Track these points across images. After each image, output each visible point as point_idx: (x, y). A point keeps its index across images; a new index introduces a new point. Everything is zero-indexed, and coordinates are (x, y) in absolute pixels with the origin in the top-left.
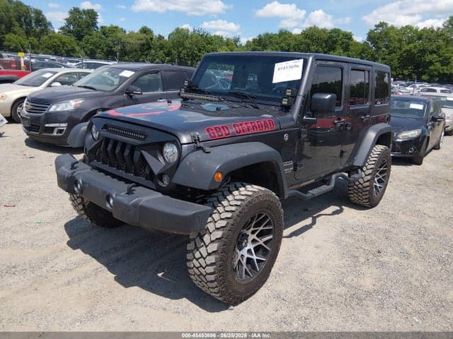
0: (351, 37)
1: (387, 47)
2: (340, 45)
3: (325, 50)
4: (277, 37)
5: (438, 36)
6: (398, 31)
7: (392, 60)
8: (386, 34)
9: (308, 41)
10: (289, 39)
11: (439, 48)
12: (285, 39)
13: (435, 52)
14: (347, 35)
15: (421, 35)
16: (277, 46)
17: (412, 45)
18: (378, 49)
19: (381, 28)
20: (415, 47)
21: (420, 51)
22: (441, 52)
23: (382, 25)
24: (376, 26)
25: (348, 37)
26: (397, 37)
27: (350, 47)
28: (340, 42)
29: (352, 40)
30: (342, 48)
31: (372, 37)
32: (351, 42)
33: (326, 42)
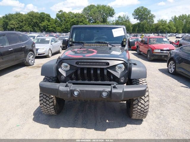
0: (50, 16)
1: (65, 20)
2: (46, 19)
3: (40, 21)
4: (16, 16)
5: (81, 16)
6: (67, 14)
7: (68, 25)
8: (63, 15)
9: (31, 17)
10: (22, 16)
11: (83, 20)
12: (20, 16)
13: (82, 22)
14: (48, 15)
15: (76, 16)
16: (16, 20)
17: (73, 19)
18: (62, 21)
19: (61, 13)
20: (75, 20)
21: (77, 22)
22: (84, 22)
23: (61, 11)
24: (59, 12)
25: (48, 16)
26: (67, 16)
27: (50, 20)
28: (46, 18)
29: (51, 17)
30: (47, 20)
31: (58, 16)
32: (50, 18)
33: (40, 18)
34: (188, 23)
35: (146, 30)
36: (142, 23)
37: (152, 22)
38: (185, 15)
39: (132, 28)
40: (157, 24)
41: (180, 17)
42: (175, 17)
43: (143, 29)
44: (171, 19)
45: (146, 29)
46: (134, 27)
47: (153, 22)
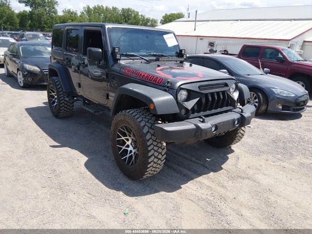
34: (107, 19)
35: (46, 26)
36: (36, 12)
37: (53, 12)
38: (102, 6)
39: (18, 21)
40: (63, 16)
41: (95, 8)
42: (89, 7)
43: (40, 23)
44: (82, 10)
45: (45, 24)
46: (21, 18)
47: (55, 12)
